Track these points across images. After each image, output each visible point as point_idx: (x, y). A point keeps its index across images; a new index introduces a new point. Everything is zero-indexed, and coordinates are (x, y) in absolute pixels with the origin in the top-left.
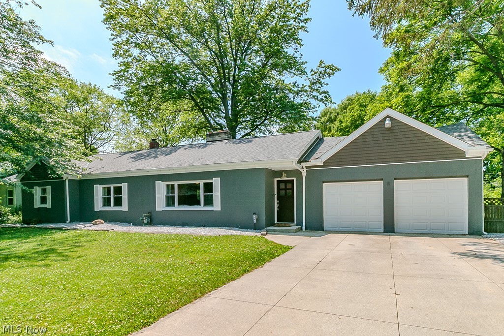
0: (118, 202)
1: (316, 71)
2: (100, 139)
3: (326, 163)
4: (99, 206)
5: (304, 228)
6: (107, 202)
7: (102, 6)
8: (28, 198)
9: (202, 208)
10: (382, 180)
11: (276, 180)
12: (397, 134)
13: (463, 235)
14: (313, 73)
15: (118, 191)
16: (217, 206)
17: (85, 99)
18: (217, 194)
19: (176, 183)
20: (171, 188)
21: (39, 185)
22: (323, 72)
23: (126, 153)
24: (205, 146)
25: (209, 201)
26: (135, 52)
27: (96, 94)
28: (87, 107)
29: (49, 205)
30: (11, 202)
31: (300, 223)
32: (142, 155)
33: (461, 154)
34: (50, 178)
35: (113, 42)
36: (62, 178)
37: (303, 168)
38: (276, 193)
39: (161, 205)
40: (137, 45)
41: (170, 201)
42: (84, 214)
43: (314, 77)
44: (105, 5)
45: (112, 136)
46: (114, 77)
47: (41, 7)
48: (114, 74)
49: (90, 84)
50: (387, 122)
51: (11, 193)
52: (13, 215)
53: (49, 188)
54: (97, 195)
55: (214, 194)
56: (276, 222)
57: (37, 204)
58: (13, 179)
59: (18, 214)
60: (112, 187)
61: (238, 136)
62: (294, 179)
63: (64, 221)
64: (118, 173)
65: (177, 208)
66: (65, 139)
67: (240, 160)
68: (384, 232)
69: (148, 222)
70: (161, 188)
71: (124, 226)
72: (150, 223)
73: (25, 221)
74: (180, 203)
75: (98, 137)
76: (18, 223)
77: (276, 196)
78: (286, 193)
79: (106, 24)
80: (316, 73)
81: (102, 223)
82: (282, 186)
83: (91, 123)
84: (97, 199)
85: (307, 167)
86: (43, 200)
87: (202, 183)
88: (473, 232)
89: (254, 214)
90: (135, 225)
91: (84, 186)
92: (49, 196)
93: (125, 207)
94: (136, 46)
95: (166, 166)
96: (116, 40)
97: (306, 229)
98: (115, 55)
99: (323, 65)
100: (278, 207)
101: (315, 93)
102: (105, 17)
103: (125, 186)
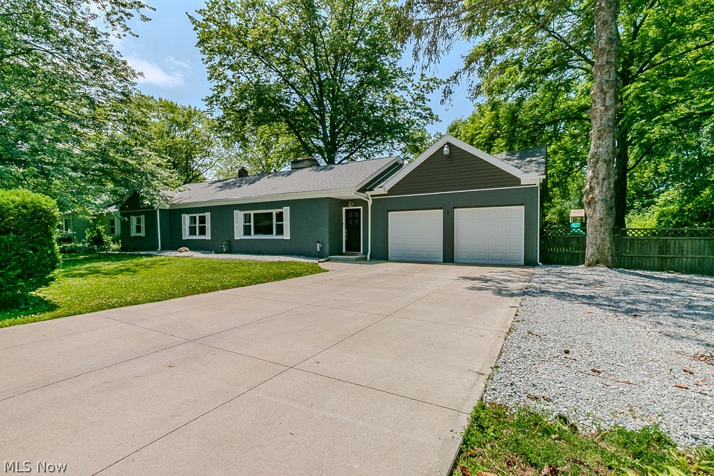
0: (203, 231)
1: (418, 85)
2: (201, 165)
3: (391, 191)
4: (186, 235)
5: (368, 257)
6: (192, 231)
7: (195, 29)
8: (126, 226)
9: (274, 236)
10: (441, 208)
11: (344, 209)
12: (457, 161)
13: (519, 266)
14: (414, 87)
15: (203, 220)
16: (287, 236)
17: (186, 122)
18: (286, 223)
19: (252, 213)
20: (247, 218)
21: (135, 214)
22: (426, 86)
23: (216, 182)
24: (289, 173)
25: (280, 230)
26: (229, 73)
27: (197, 116)
28: (189, 131)
29: (143, 234)
30: (113, 231)
31: (365, 253)
32: (227, 184)
33: (517, 181)
34: (140, 208)
35: (207, 66)
36: (154, 208)
37: (368, 196)
38: (344, 222)
39: (239, 234)
40: (231, 67)
41: (247, 231)
42: (174, 242)
43: (416, 91)
44: (198, 28)
45: (214, 162)
46: (207, 103)
47: (138, 36)
48: (206, 100)
49: (190, 107)
50: (445, 149)
51: (112, 222)
52: (114, 243)
53: (143, 217)
54: (185, 224)
55: (284, 223)
56: (344, 251)
57: (134, 233)
58: (113, 209)
59: (118, 242)
60: (197, 216)
61: (337, 160)
62: (361, 207)
63: (156, 249)
64: (201, 202)
65: (253, 237)
66: (159, 170)
67: (308, 189)
68: (443, 262)
69: (227, 250)
70: (239, 216)
71: (207, 253)
72: (229, 252)
73: (122, 249)
74: (256, 233)
75: (200, 163)
76: (118, 250)
77: (344, 226)
78: (354, 222)
79: (200, 47)
80: (418, 87)
81: (187, 251)
82: (351, 215)
83: (192, 149)
84: (185, 228)
85: (372, 196)
86: (138, 229)
87: (274, 212)
88: (529, 263)
89: (318, 242)
90: (216, 253)
91: (173, 215)
92: (143, 225)
93: (208, 237)
94: (229, 68)
95: (244, 196)
96: (209, 63)
97: (371, 259)
98: (210, 78)
99: (424, 79)
100: (346, 237)
101: (418, 110)
102: (199, 40)
103: (208, 215)
